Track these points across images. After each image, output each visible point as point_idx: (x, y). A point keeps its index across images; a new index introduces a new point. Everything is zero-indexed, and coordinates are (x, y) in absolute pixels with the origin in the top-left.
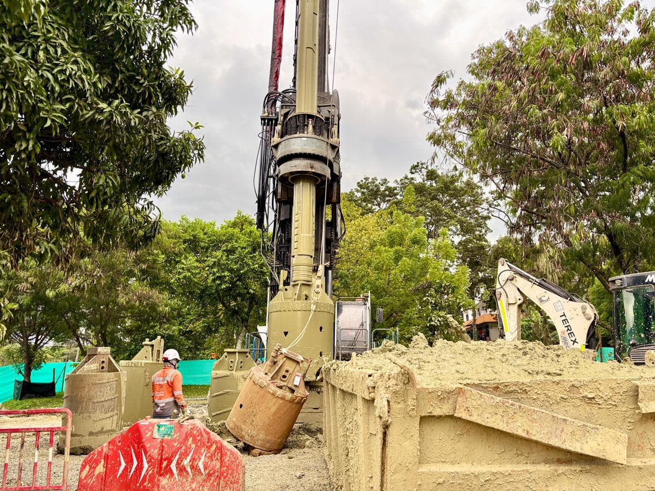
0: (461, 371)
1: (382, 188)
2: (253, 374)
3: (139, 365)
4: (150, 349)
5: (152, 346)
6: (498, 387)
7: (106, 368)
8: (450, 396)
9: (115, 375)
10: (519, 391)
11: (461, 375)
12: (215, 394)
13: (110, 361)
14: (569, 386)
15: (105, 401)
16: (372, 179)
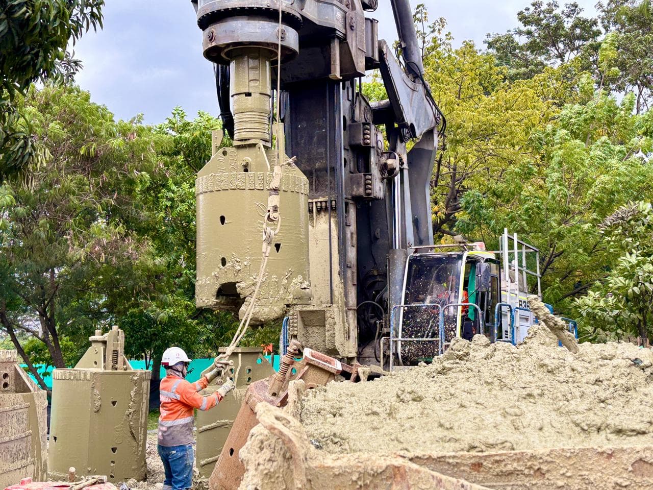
0: (447, 425)
1: (568, 24)
2: (250, 396)
3: (82, 376)
4: (102, 348)
5: (104, 343)
6: (480, 465)
7: (11, 386)
8: (377, 481)
9: (24, 397)
10: (526, 472)
11: (446, 433)
12: (204, 427)
13: (17, 374)
14: (633, 460)
15: (10, 441)
16: (549, 5)
